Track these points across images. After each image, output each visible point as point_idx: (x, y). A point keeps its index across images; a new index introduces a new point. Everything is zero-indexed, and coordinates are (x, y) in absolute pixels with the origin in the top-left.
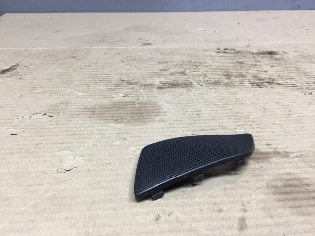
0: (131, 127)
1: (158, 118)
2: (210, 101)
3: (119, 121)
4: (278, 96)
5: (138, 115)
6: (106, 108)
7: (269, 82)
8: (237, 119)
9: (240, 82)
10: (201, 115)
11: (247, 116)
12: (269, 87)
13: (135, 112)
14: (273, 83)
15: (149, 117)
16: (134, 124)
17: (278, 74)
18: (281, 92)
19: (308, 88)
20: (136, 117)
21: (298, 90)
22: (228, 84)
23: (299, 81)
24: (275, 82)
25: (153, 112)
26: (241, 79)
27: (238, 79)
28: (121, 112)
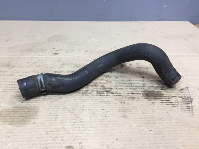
0: (15, 128)
1: (33, 121)
2: (68, 107)
3: (11, 123)
4: (106, 104)
5: (24, 118)
6: (8, 112)
7: (107, 92)
8: (74, 123)
9: (91, 91)
10: (57, 119)
11: (81, 120)
12: (105, 96)
13: (23, 115)
14: (109, 92)
15: (29, 119)
16: (18, 125)
17: (116, 84)
18: (110, 100)
19: (126, 97)
20: (21, 120)
21: (119, 99)
22: (85, 92)
23: (124, 91)
24: (111, 91)
25: (32, 116)
26: (94, 88)
27: (92, 88)
28: (15, 115)
